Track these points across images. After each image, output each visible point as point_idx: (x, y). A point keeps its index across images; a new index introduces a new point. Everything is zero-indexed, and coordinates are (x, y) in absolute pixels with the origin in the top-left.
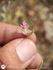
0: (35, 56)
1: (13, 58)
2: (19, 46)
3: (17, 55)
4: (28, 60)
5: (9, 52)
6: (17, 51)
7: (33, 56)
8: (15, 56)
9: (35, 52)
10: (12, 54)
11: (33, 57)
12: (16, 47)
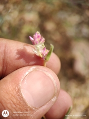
0: (57, 98)
1: (14, 104)
2: (25, 82)
3: (23, 98)
4: (43, 105)
5: (7, 93)
6: (21, 90)
7: (52, 98)
8: (17, 100)
9: (56, 91)
10: (12, 95)
11: (53, 100)
12: (21, 82)
